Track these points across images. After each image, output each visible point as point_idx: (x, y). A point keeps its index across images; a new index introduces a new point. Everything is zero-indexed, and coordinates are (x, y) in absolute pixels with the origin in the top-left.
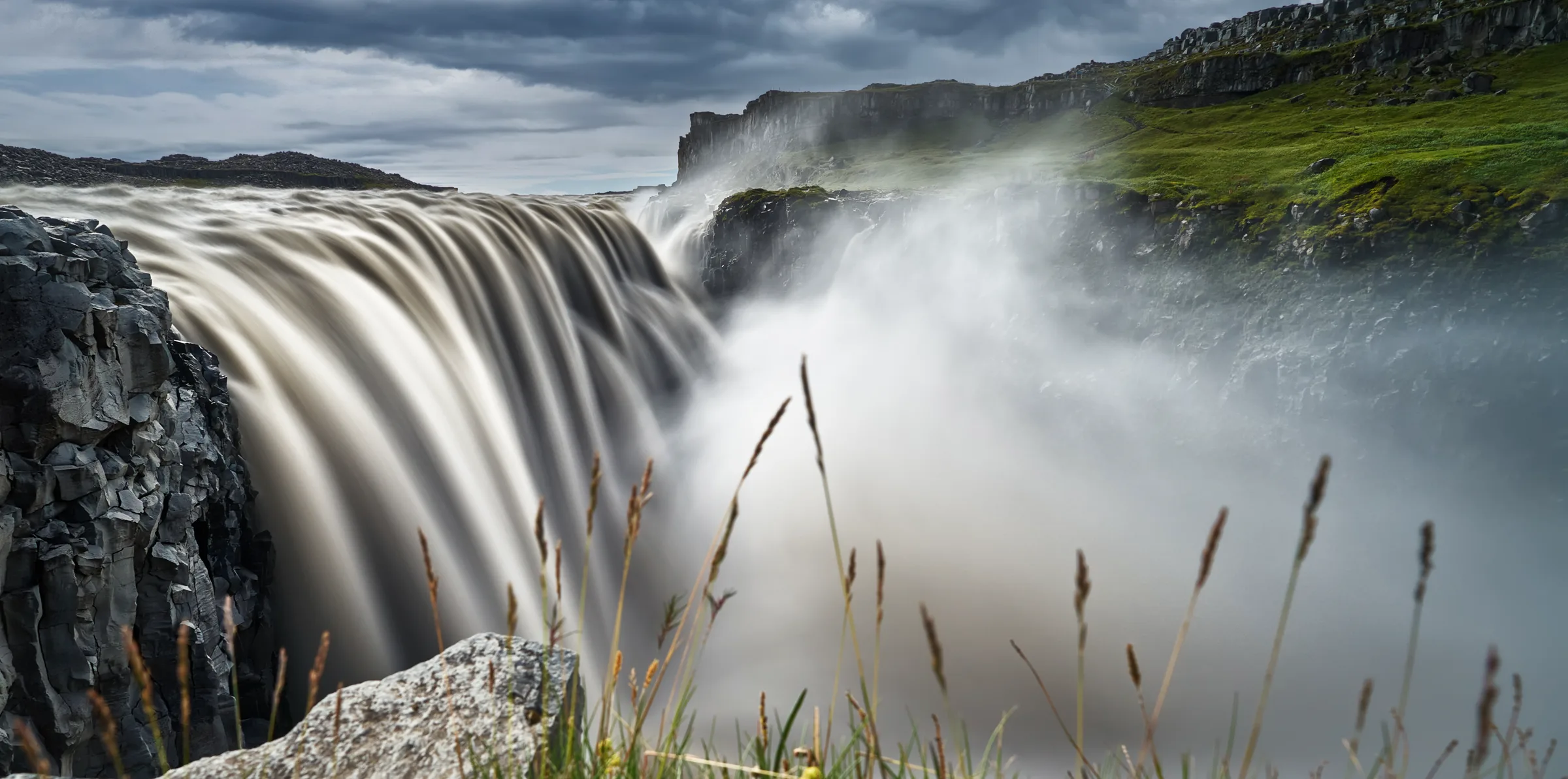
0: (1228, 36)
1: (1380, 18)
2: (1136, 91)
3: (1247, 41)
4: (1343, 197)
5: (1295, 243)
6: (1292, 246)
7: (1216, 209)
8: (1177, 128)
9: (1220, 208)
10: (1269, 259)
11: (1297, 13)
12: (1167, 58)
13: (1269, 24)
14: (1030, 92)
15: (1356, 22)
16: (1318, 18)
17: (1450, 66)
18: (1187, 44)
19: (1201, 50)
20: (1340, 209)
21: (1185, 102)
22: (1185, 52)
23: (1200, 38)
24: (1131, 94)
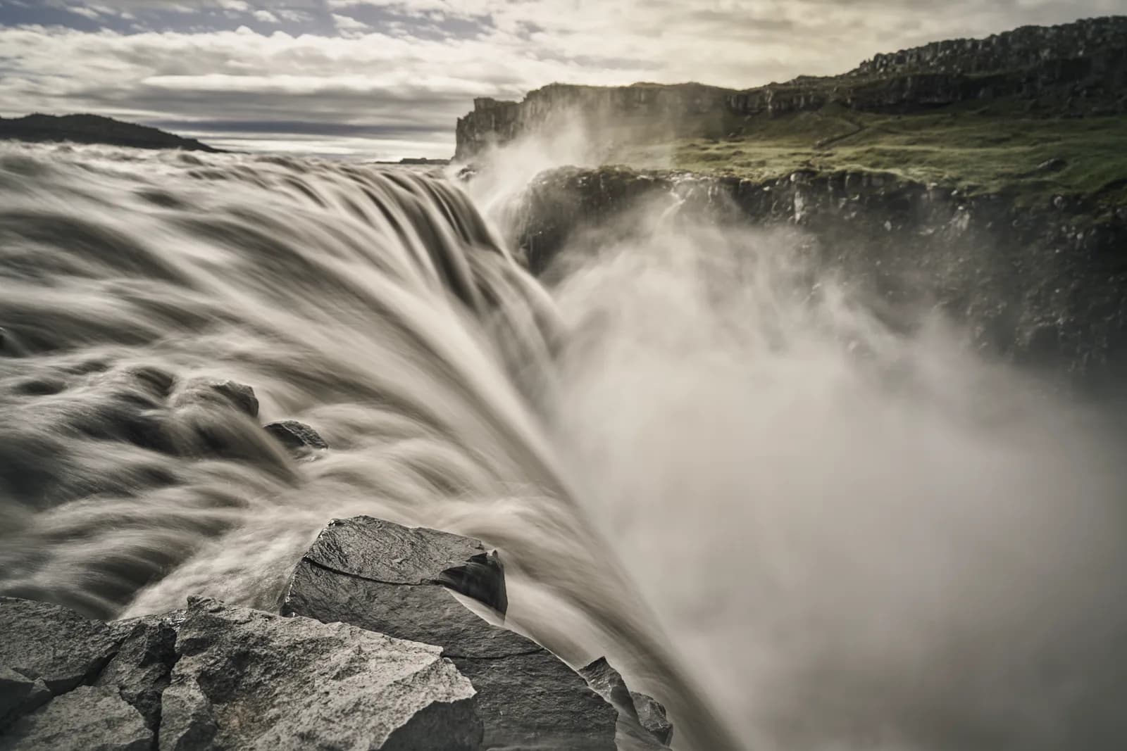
0: (914, 60)
1: (1036, 52)
2: (853, 99)
3: (931, 64)
4: (1101, 192)
5: (1064, 229)
6: (1061, 232)
7: (988, 199)
8: (894, 129)
9: (992, 197)
10: (1040, 241)
11: (969, 45)
12: (865, 75)
13: (948, 52)
14: (769, 95)
15: (1019, 53)
16: (988, 49)
17: (1101, 91)
18: (881, 65)
19: (894, 70)
20: (1100, 201)
21: (893, 109)
22: (882, 70)
23: (891, 61)
24: (849, 101)
